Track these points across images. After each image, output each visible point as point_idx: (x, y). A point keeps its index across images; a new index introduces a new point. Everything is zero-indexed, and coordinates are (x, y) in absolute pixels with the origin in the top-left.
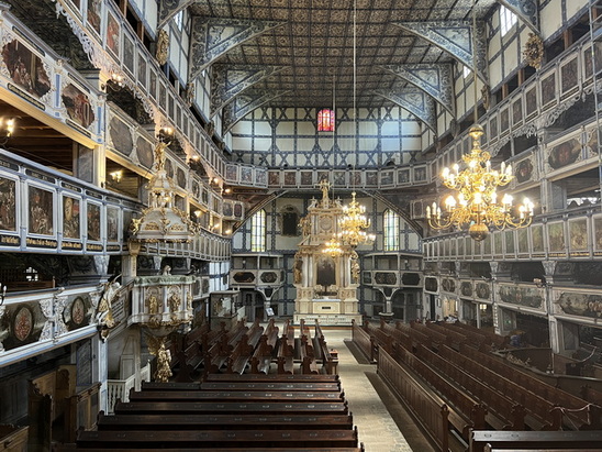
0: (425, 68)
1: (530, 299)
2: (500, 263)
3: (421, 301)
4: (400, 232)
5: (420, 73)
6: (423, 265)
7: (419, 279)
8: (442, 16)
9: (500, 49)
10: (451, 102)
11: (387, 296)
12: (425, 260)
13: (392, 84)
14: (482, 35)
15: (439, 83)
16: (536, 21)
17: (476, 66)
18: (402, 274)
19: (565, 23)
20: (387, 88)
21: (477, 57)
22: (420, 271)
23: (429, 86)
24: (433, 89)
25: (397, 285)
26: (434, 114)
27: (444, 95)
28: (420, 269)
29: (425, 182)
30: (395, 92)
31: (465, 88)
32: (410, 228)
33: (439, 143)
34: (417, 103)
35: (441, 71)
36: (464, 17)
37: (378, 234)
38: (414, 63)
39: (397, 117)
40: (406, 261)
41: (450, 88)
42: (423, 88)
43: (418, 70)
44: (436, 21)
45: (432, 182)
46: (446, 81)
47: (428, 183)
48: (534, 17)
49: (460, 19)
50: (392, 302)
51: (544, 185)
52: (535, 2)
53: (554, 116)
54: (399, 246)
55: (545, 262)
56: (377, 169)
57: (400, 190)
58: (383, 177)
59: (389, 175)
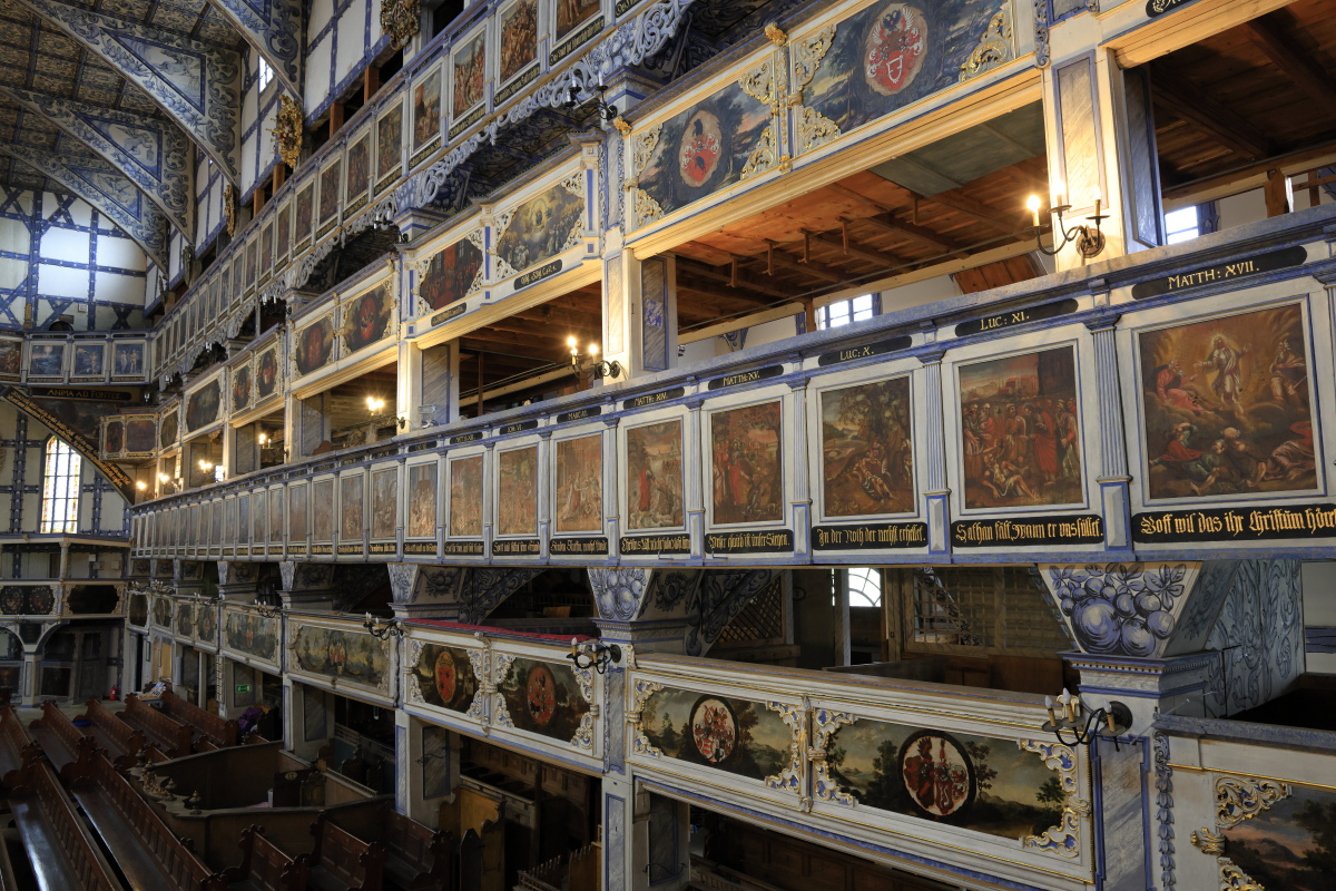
0: (128, 123)
1: (263, 639)
2: (232, 564)
3: (121, 648)
4: (84, 488)
5: (113, 130)
6: (130, 565)
7: (118, 599)
8: (136, 12)
9: (256, 117)
10: (185, 210)
11: (27, 642)
12: (134, 554)
13: (56, 140)
14: (231, 80)
15: (159, 162)
16: (298, 74)
17: (212, 141)
18: (68, 589)
19: (332, 89)
20: (43, 147)
21: (216, 122)
22: (122, 579)
23: (133, 163)
24: (143, 171)
25: (54, 615)
26: (163, 231)
27: (168, 192)
28: (124, 574)
29: (139, 379)
30: (64, 161)
31: (211, 184)
32: (104, 482)
33: (172, 296)
34: (124, 198)
35: (165, 138)
36: (189, 30)
37: (26, 492)
38: (98, 104)
39: (87, 223)
40: (92, 558)
41: (186, 178)
42: (118, 165)
43: (109, 122)
44: (123, 18)
45: (153, 378)
46: (176, 161)
47: (147, 380)
48: (294, 66)
49: (182, 33)
50: (40, 657)
51: (289, 405)
52: (298, 36)
53: (307, 268)
54: (79, 521)
55: (282, 564)
56: (20, 334)
57: (82, 391)
58: (37, 356)
59: (52, 353)
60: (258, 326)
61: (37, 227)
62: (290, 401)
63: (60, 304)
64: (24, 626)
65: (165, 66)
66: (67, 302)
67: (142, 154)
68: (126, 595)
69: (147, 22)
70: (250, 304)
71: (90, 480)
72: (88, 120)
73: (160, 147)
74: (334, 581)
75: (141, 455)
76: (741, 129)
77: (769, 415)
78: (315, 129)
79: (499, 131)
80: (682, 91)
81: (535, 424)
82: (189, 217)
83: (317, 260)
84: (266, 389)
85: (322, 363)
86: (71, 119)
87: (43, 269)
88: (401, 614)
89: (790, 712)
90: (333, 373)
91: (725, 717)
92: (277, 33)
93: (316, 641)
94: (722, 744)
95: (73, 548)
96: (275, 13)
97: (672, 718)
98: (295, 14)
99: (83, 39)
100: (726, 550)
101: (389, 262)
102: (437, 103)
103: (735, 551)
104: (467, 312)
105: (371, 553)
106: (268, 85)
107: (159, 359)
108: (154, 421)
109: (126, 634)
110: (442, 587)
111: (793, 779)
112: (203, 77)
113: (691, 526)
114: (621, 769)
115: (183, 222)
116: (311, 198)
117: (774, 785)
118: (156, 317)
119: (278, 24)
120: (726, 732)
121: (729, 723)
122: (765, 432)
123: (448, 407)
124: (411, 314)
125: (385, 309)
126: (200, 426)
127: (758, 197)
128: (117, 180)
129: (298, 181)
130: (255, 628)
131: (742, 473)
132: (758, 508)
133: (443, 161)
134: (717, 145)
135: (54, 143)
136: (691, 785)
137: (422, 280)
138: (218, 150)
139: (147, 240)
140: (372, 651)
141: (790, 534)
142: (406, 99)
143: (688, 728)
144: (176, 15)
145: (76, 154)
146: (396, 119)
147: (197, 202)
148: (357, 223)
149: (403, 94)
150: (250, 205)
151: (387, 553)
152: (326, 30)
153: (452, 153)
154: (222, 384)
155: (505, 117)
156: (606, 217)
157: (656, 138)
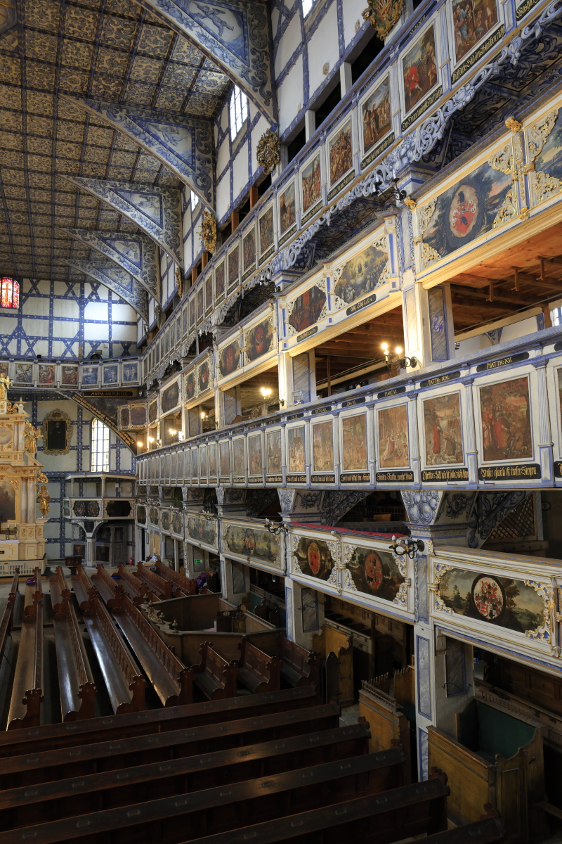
0: (124, 239)
1: (208, 533)
2: (189, 489)
3: (133, 536)
5: (118, 245)
6: (136, 489)
7: (131, 508)
8: (125, 176)
9: (190, 226)
10: (155, 284)
11: (88, 531)
12: (138, 483)
13: (89, 254)
14: (176, 206)
15: (141, 259)
16: (212, 198)
17: (168, 243)
18: (106, 503)
19: (232, 204)
20: (84, 258)
21: (169, 232)
22: (132, 497)
23: (128, 262)
24: (133, 265)
25: (99, 517)
26: (145, 298)
27: (147, 275)
28: (133, 494)
29: (136, 383)
30: (94, 265)
31: (168, 269)
32: (121, 443)
33: (151, 334)
34: (124, 281)
35: (143, 245)
36: (153, 181)
37: (83, 449)
38: (109, 231)
39: (106, 298)
40: (117, 485)
41: (155, 266)
42: (120, 263)
43: (114, 240)
44: (119, 181)
45: (143, 383)
46: (150, 258)
47: (140, 384)
48: (210, 193)
49: (149, 184)
50: (95, 540)
51: (217, 394)
52: (211, 175)
53: (223, 312)
54: (109, 465)
55: (217, 489)
56: (77, 363)
57: (108, 392)
58: (85, 374)
59: (92, 372)
60: (197, 349)
61: (82, 303)
62: (217, 392)
63: (95, 344)
64: (86, 522)
65: (141, 204)
66: (99, 343)
67: (132, 256)
68: (135, 507)
69: (131, 181)
70: (193, 336)
71: (114, 442)
72: (104, 240)
73: (141, 250)
74: (247, 499)
75: (139, 427)
76: (491, 194)
77: (520, 386)
78: (223, 229)
79: (332, 216)
80: (449, 174)
81: (363, 400)
82: (157, 288)
83: (228, 307)
84: (204, 386)
85: (234, 369)
86: (96, 241)
87: (86, 325)
88: (286, 519)
89: (542, 587)
90: (241, 375)
91: (496, 589)
92: (200, 175)
93: (238, 535)
94: (494, 607)
95: (108, 480)
96: (198, 164)
97: (459, 588)
98: (209, 162)
99: (100, 196)
100: (493, 478)
101: (270, 305)
102: (293, 204)
103: (499, 478)
104: (319, 331)
105: (267, 482)
106: (196, 206)
107: (146, 372)
108: (145, 407)
109: (136, 528)
110: (310, 503)
111: (546, 634)
112: (161, 207)
113: (469, 462)
114: (426, 621)
115: (155, 291)
116: (223, 270)
117: (532, 637)
118: (143, 347)
119: (200, 170)
120: (497, 599)
121: (499, 593)
122: (518, 398)
123: (310, 392)
124: (285, 335)
125: (269, 334)
126: (169, 410)
127: (506, 239)
128: (120, 272)
129: (216, 260)
130: (203, 527)
131: (503, 427)
132: (514, 449)
133: (299, 239)
134: (475, 207)
135: (89, 256)
136: (473, 633)
137: (290, 314)
138: (171, 248)
139: (137, 304)
140: (270, 541)
141: (538, 467)
142: (275, 204)
143: (471, 596)
144: (146, 174)
145: (99, 260)
146: (269, 217)
147: (161, 280)
148: (251, 283)
149: (273, 201)
150: (190, 278)
151: (277, 482)
152: (227, 169)
153: (304, 234)
154: (179, 384)
155: (335, 207)
156: (403, 264)
157: (433, 208)
